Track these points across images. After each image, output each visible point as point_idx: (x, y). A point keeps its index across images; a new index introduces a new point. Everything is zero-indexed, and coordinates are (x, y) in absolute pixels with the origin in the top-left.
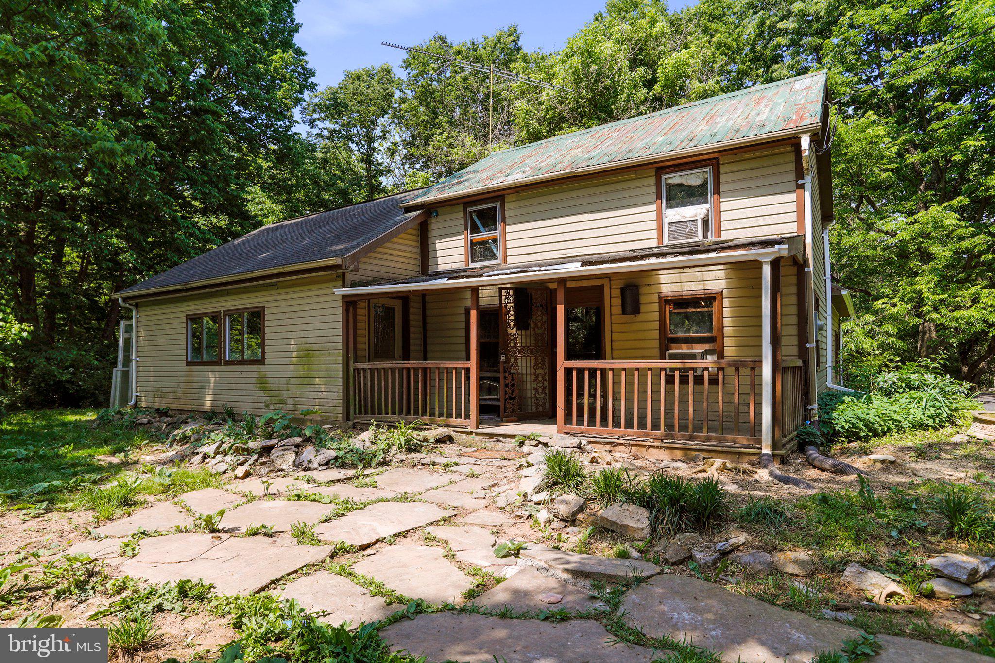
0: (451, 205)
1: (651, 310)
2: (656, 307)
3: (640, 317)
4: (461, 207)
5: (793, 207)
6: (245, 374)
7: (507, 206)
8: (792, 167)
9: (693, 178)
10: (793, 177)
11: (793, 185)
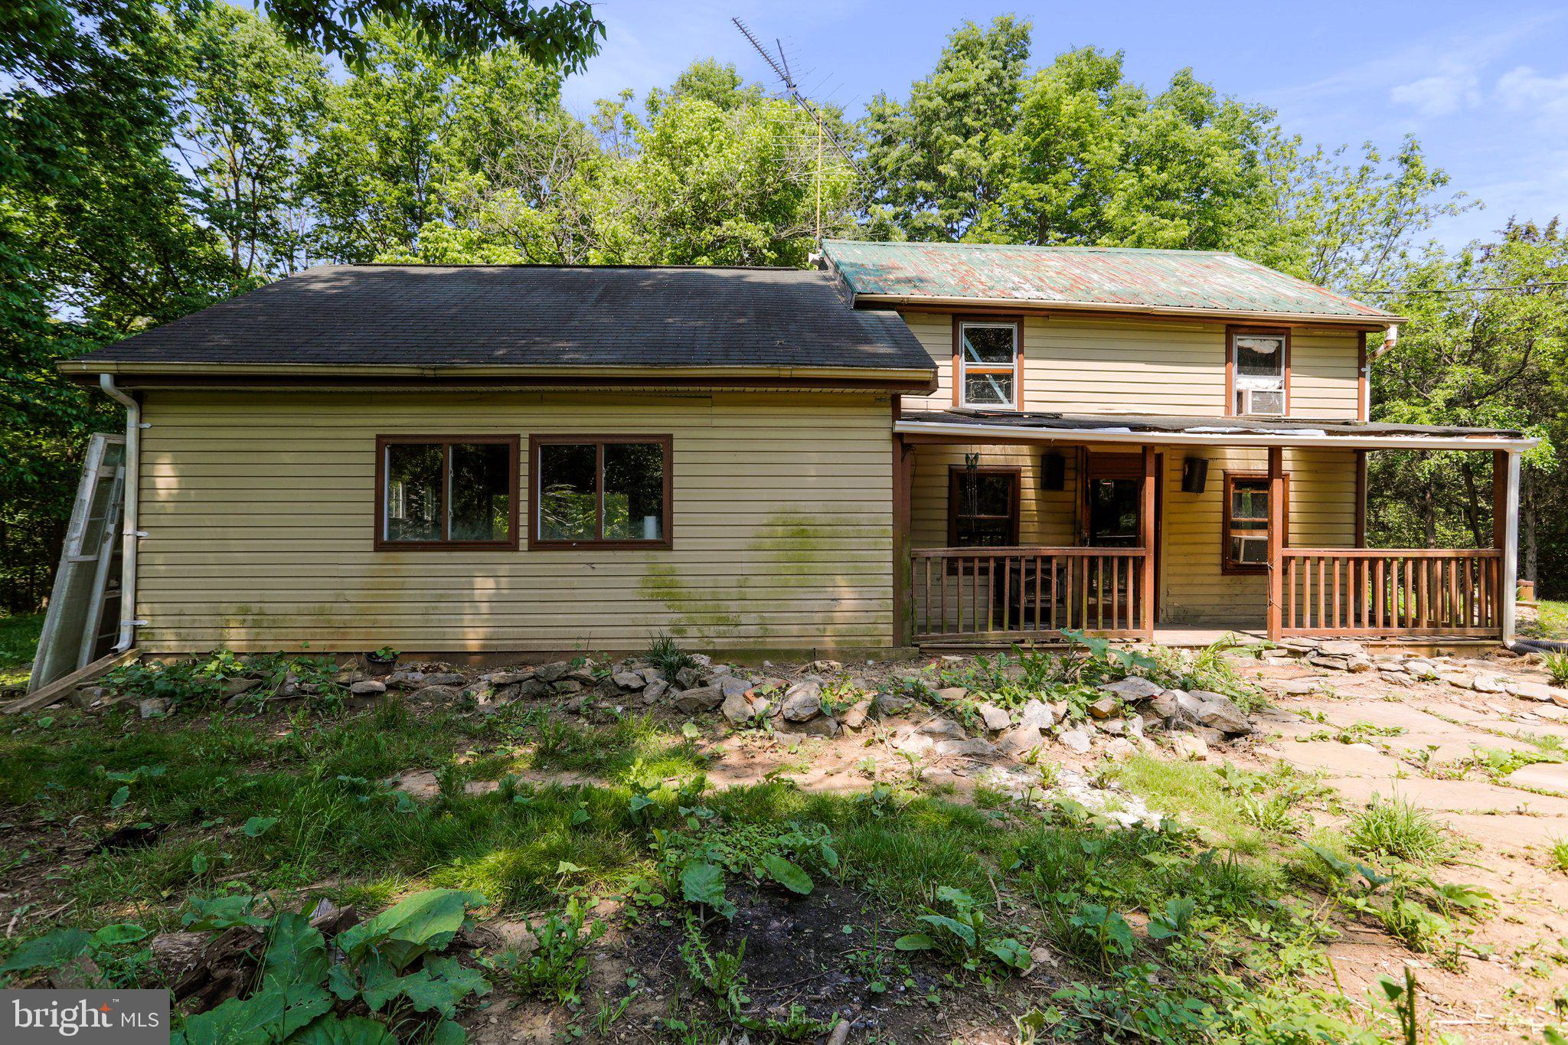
0: (930, 313)
1: (1215, 488)
2: (1220, 485)
3: (1202, 496)
4: (949, 320)
5: (1354, 394)
6: (600, 569)
7: (1027, 331)
8: (1355, 353)
9: (1265, 346)
10: (1355, 363)
11: (1355, 373)
